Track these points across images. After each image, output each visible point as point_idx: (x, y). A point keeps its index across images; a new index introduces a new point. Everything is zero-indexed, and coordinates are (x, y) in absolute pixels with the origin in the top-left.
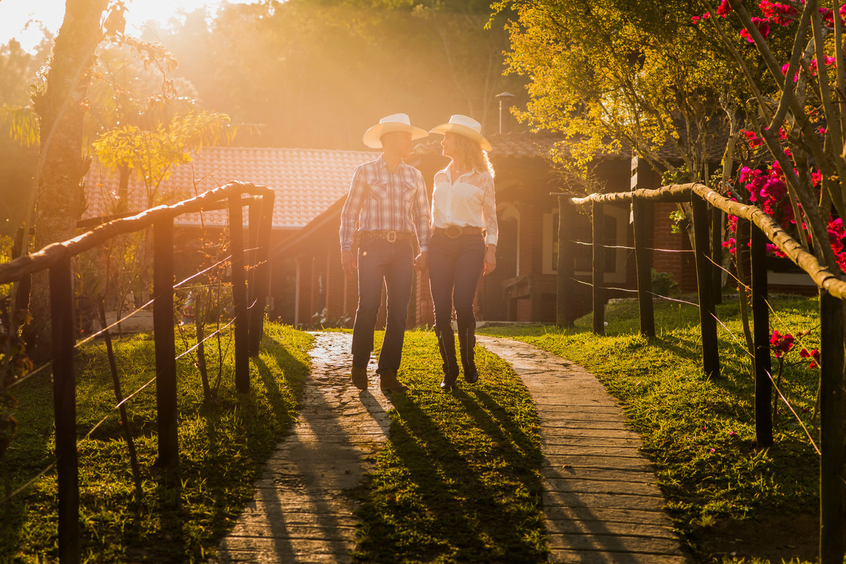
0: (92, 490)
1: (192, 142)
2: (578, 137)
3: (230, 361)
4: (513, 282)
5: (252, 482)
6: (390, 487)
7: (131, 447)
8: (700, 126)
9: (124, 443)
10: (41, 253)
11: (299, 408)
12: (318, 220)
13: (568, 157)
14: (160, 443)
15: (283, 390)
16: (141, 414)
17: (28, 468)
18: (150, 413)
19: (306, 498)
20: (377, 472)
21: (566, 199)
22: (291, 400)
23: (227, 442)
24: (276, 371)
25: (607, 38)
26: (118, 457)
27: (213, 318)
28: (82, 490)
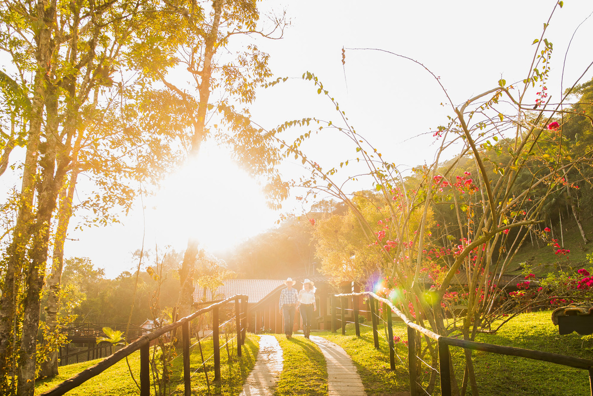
0: (195, 389)
1: (225, 279)
2: (336, 276)
3: (236, 346)
4: (319, 318)
5: (242, 385)
6: (283, 386)
7: (206, 375)
8: (371, 273)
9: (204, 373)
10: (180, 321)
11: (256, 361)
12: (262, 300)
13: (333, 282)
14: (215, 373)
15: (251, 355)
16: (210, 364)
17: (176, 382)
18: (212, 363)
19: (258, 390)
20: (279, 381)
21: (333, 295)
22: (253, 359)
23: (235, 372)
24: (249, 349)
25: (343, 248)
26: (203, 378)
27: (231, 332)
28: (192, 389)
